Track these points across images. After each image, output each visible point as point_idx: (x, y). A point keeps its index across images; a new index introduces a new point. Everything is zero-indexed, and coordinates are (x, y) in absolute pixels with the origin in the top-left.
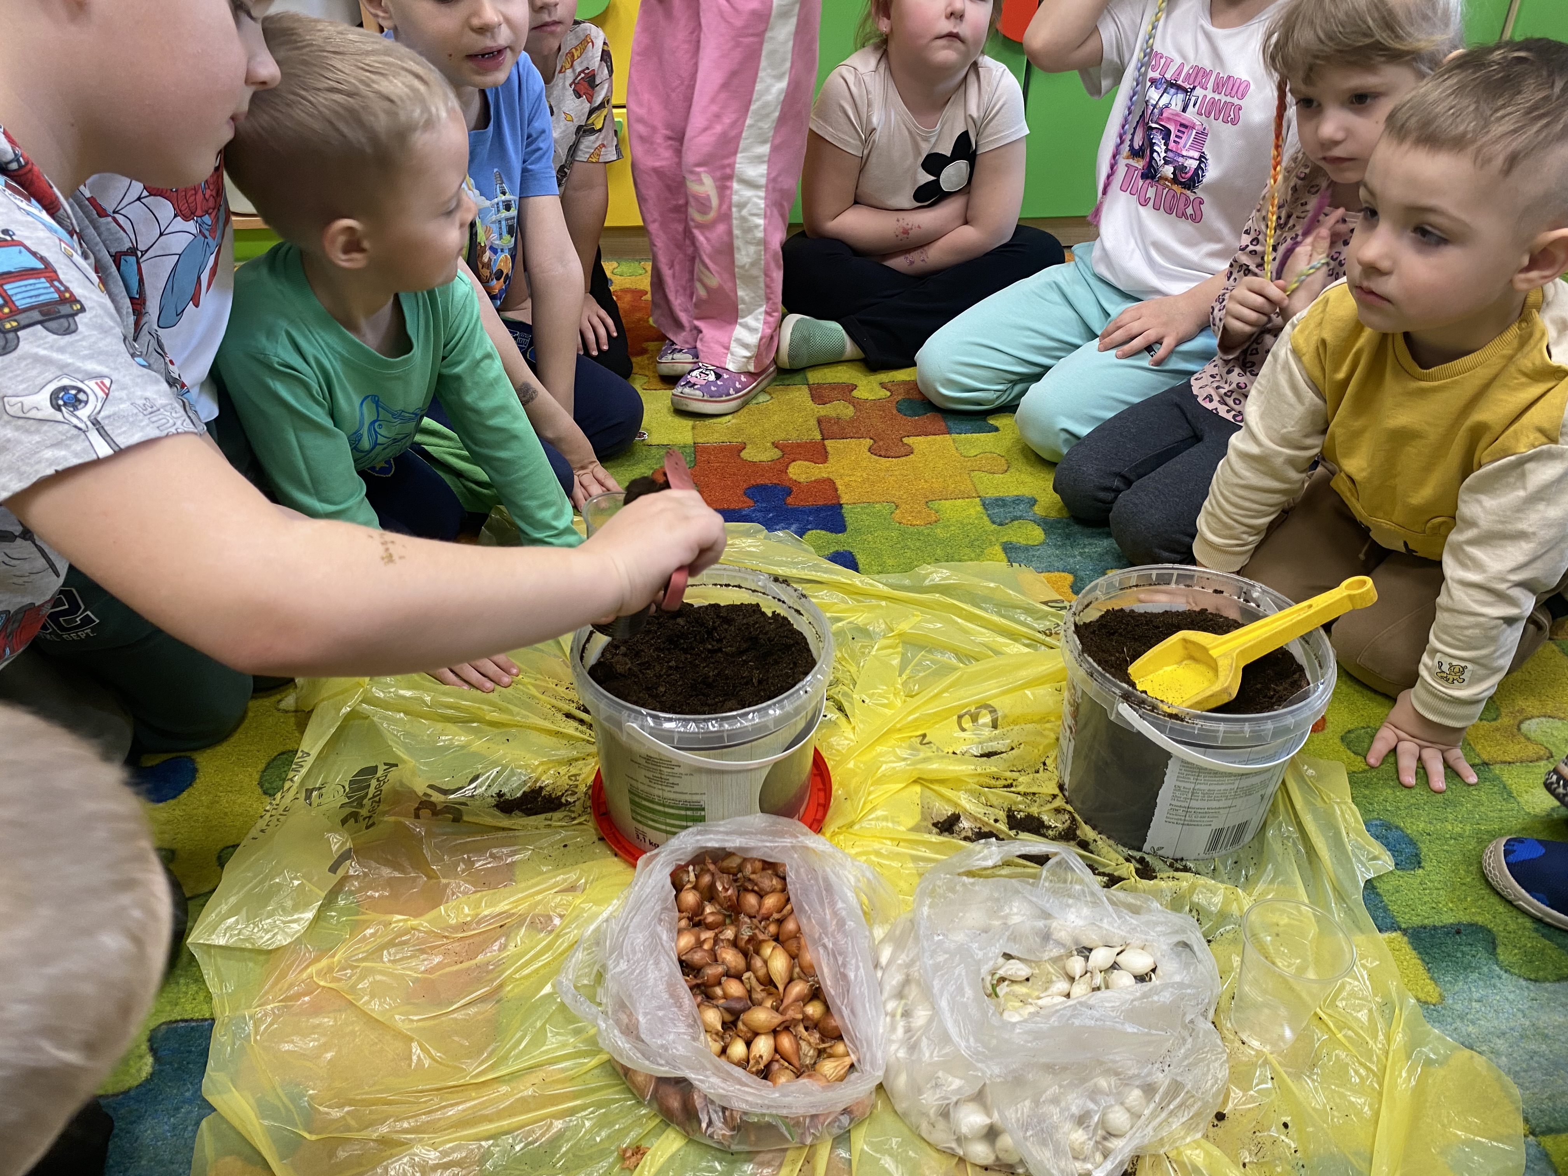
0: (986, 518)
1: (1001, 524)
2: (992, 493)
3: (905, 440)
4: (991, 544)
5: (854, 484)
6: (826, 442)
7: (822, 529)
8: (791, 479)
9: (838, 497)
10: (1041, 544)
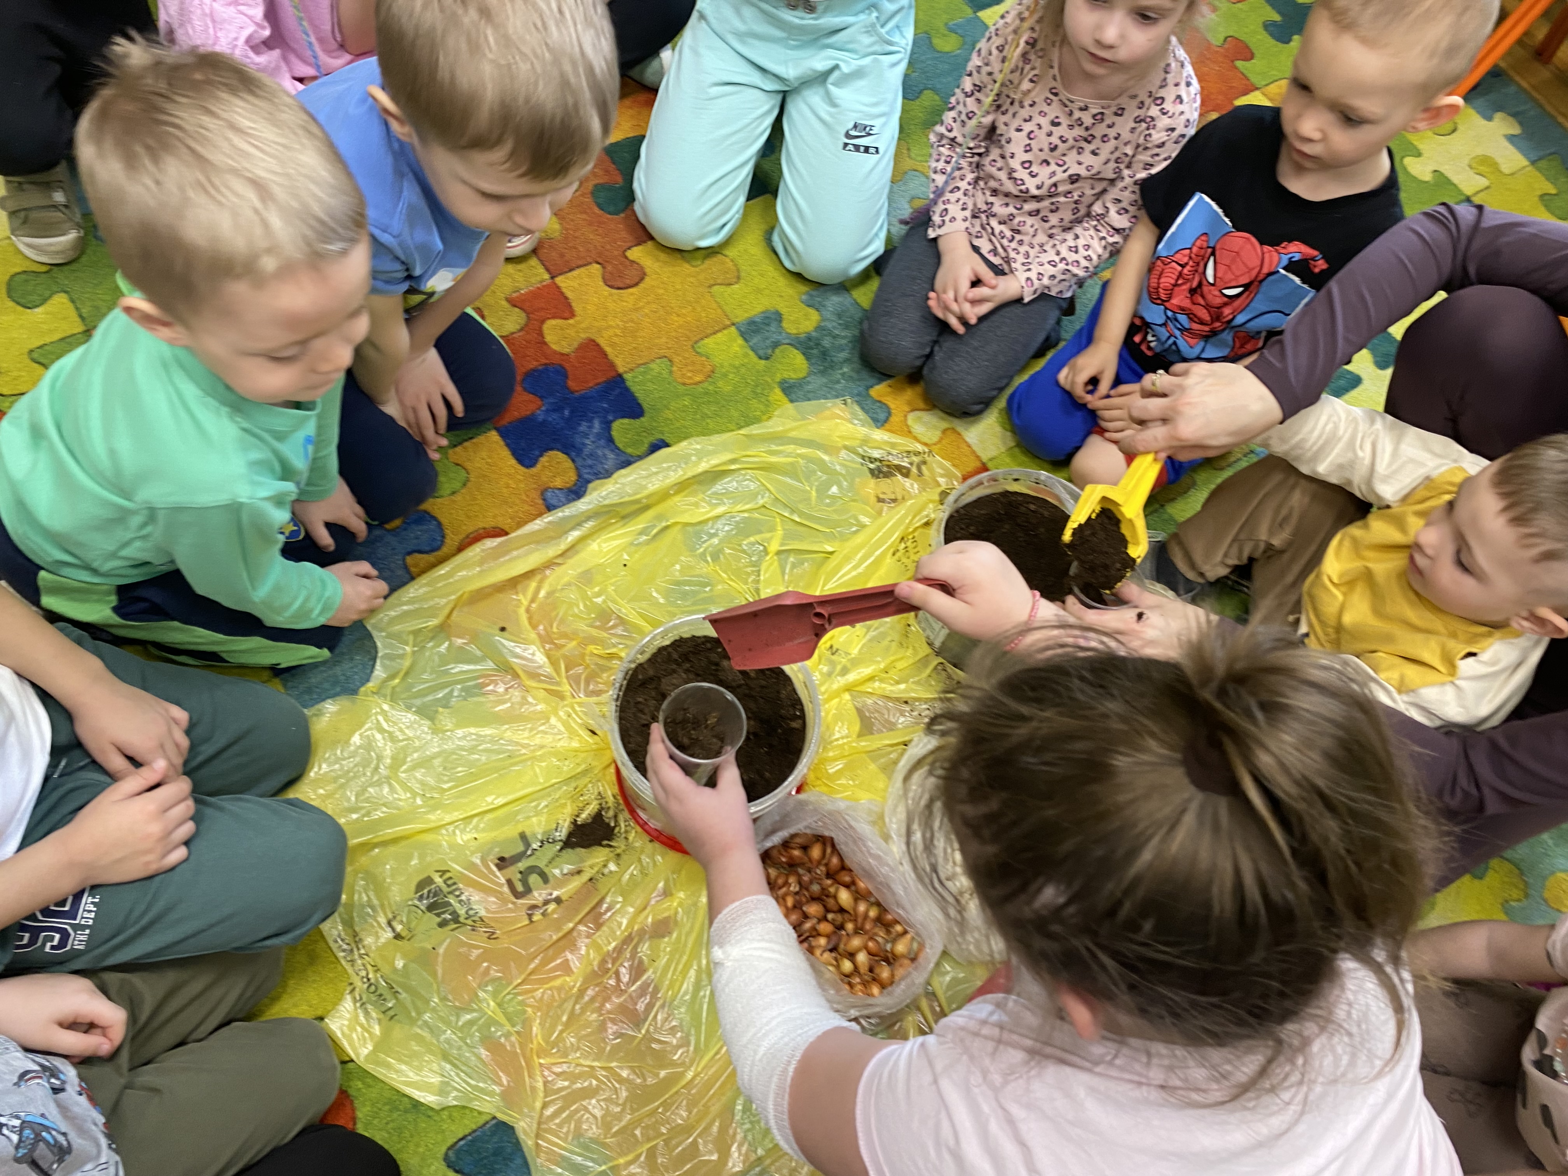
0: (751, 353)
1: (767, 358)
2: (742, 316)
3: (629, 254)
4: (771, 389)
5: (616, 340)
6: (559, 280)
7: (623, 417)
8: (555, 352)
9: (612, 366)
10: (809, 375)
